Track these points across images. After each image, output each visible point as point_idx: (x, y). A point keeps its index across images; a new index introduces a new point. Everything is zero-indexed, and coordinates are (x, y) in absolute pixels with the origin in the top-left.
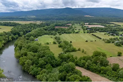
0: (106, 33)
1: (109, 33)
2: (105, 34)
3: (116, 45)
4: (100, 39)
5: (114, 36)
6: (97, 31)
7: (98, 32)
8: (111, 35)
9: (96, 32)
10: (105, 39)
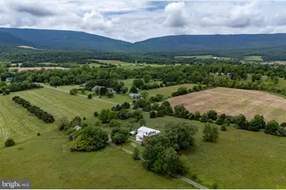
0: (77, 87)
1: (89, 87)
2: (73, 93)
3: (149, 168)
4: (48, 119)
5: (111, 96)
6: (42, 84)
7: (47, 86)
8: (97, 92)
9: (35, 87)
10: (70, 120)
